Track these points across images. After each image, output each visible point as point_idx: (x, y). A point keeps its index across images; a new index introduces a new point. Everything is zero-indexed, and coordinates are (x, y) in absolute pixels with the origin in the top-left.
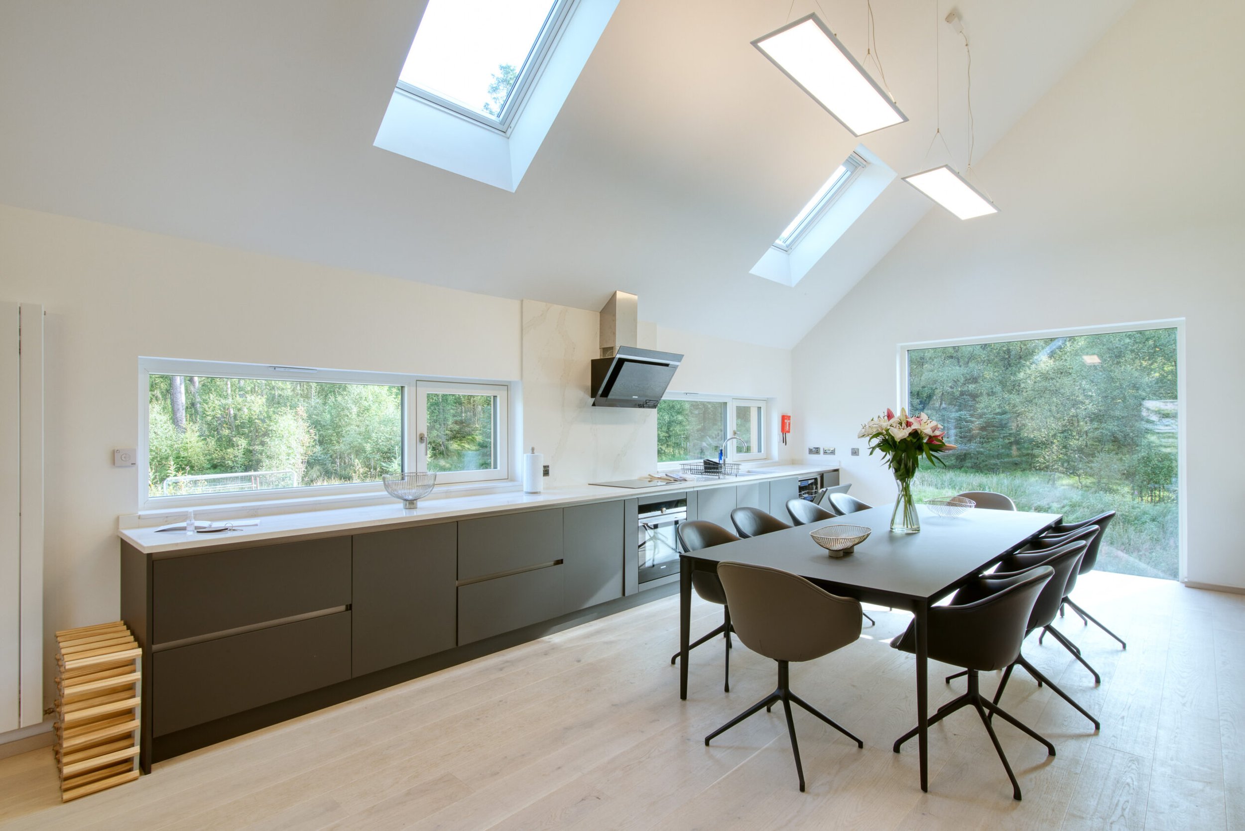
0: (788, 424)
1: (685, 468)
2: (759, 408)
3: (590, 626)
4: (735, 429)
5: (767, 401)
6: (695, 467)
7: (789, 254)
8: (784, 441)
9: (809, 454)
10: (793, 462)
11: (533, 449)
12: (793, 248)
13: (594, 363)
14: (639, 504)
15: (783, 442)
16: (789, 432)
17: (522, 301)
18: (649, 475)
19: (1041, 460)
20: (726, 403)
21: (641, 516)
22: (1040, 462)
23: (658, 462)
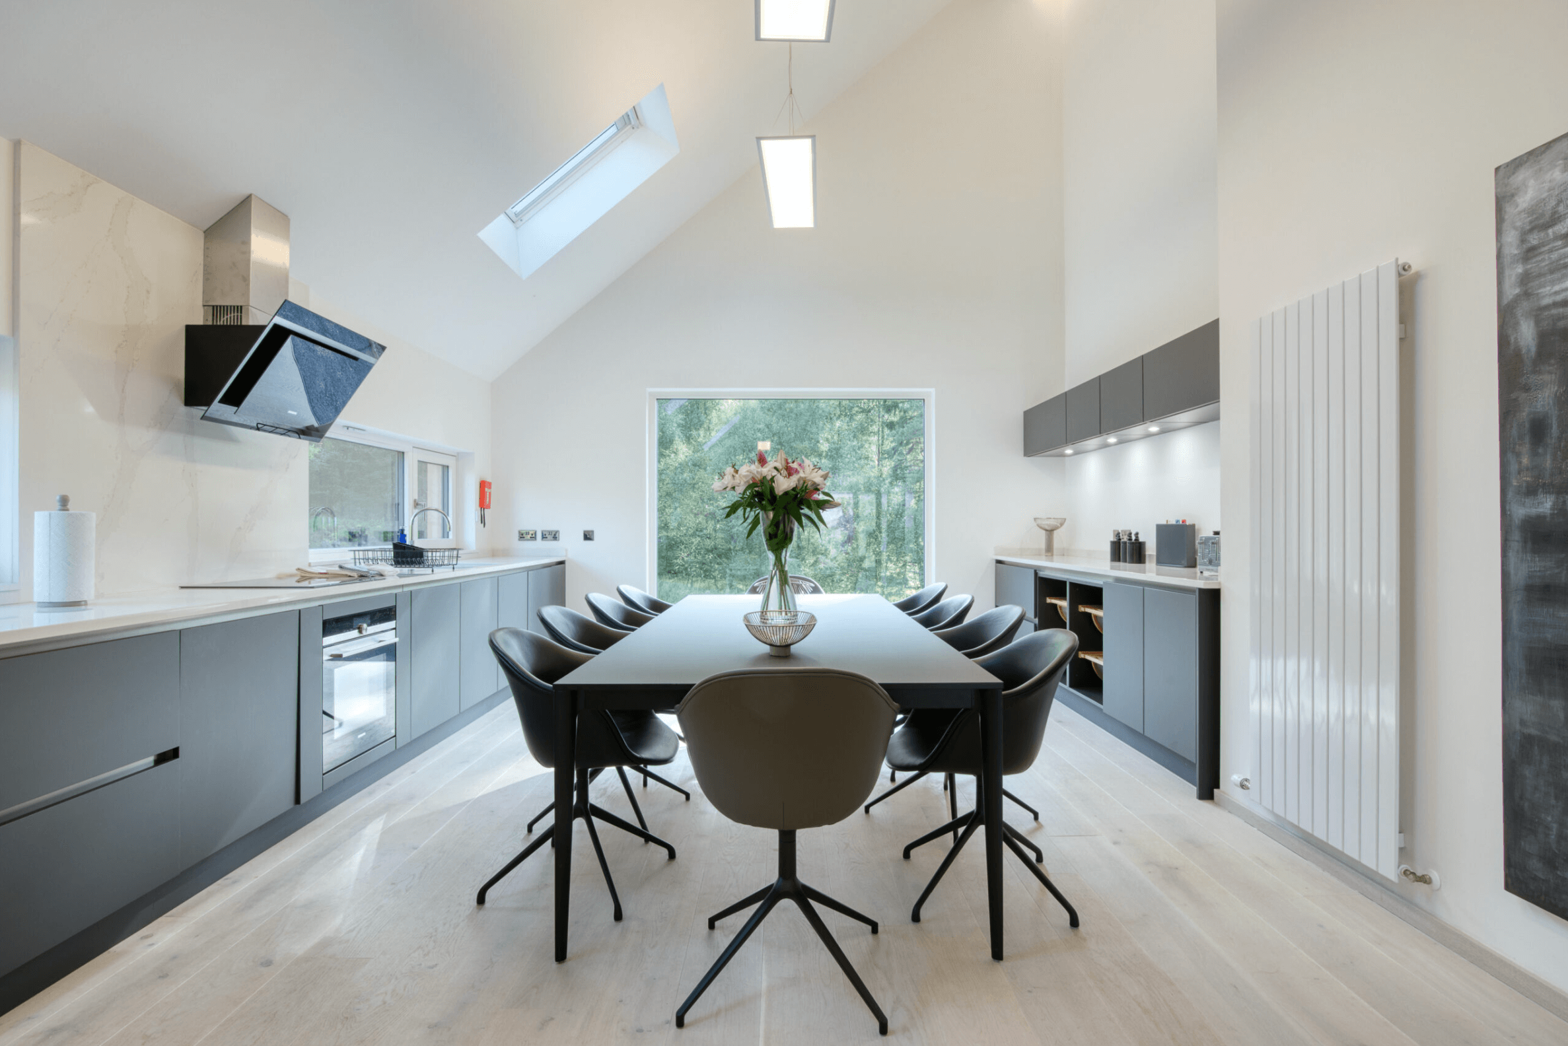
0: (488, 494)
1: (357, 557)
2: (445, 468)
3: (235, 882)
4: (416, 497)
5: (457, 456)
6: (379, 553)
7: (517, 228)
8: (483, 520)
9: (519, 540)
10: (495, 554)
11: (64, 502)
12: (525, 219)
13: (193, 334)
14: (324, 619)
15: (482, 522)
16: (489, 507)
17: (17, 145)
18: (299, 569)
19: (679, 561)
20: (403, 453)
21: (329, 640)
22: (679, 565)
23: (310, 547)
